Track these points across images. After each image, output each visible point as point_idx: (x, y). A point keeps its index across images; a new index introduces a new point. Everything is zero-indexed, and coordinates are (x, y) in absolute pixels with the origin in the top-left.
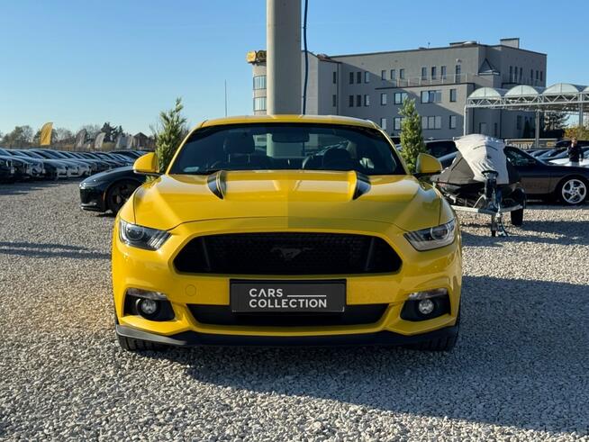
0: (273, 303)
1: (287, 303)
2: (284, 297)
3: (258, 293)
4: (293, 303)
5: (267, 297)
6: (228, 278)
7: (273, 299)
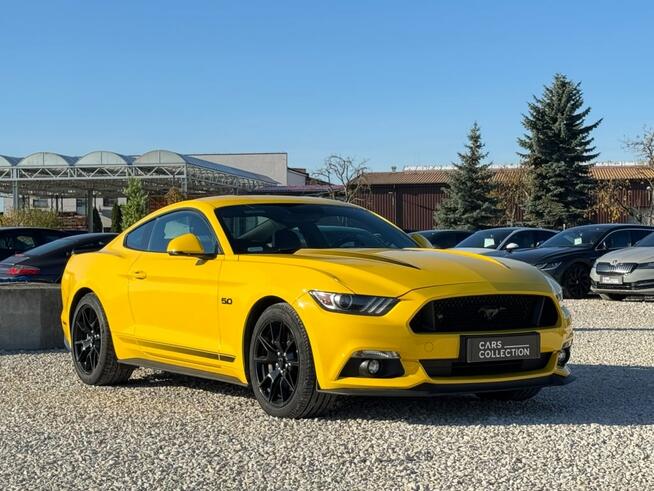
0: (495, 354)
1: (504, 353)
2: (503, 348)
3: (484, 345)
4: (508, 353)
5: (491, 349)
6: (458, 335)
7: (494, 350)
